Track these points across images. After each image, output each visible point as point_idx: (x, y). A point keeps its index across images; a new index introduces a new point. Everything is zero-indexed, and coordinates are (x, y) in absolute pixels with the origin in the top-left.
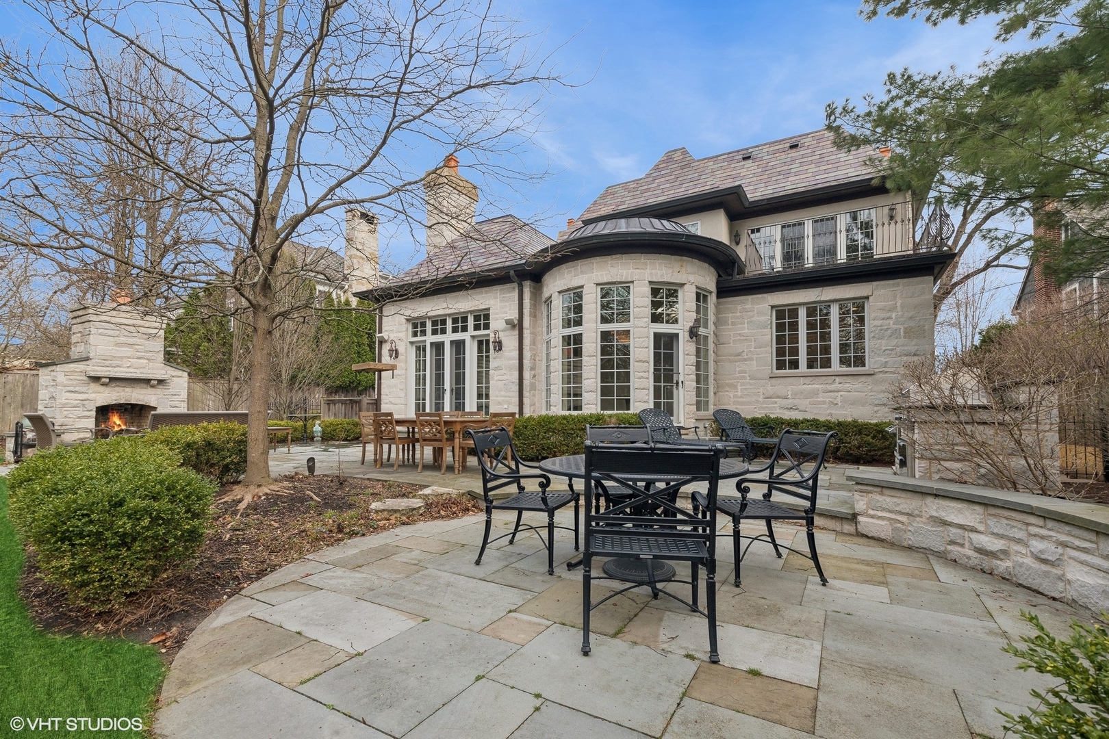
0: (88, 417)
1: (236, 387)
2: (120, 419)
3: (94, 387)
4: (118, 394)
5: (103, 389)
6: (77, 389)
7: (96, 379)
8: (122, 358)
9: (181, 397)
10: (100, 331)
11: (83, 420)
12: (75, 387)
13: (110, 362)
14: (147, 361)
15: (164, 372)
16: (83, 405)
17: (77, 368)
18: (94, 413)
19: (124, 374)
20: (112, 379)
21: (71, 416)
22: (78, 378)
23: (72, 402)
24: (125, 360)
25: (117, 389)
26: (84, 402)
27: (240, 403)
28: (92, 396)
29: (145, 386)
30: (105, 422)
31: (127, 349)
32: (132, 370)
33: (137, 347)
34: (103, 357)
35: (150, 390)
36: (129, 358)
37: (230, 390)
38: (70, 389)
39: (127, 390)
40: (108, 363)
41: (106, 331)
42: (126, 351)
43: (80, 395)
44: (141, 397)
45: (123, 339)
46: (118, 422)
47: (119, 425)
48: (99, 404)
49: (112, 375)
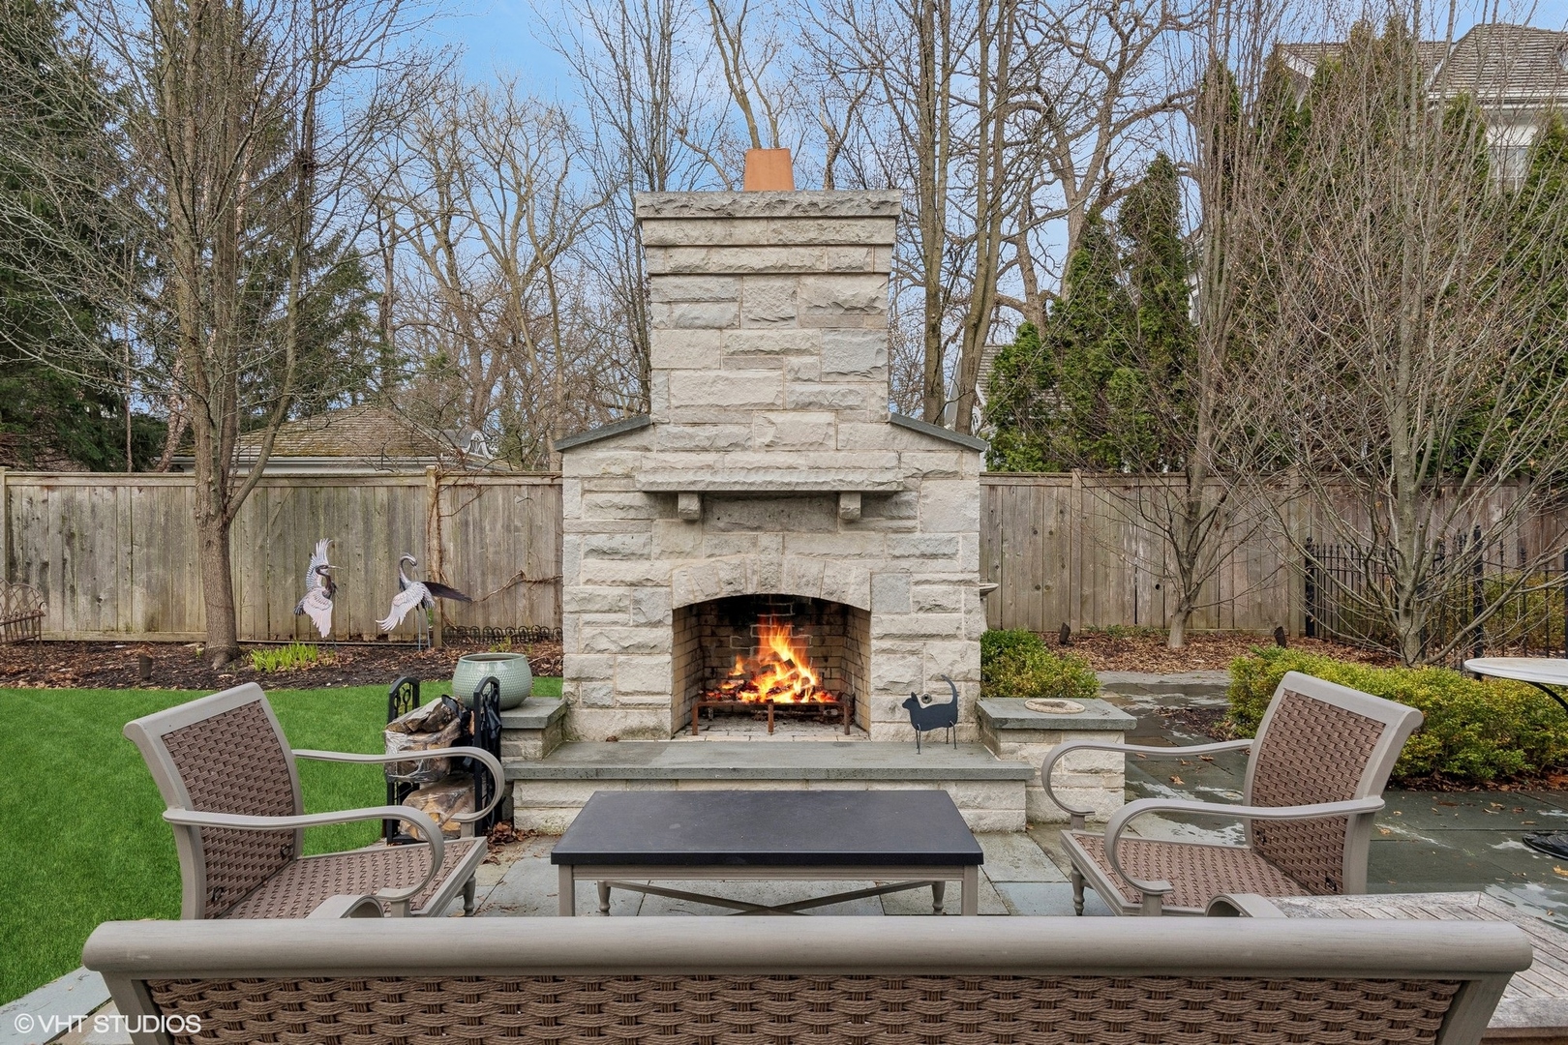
0: (652, 649)
1: (1210, 496)
2: (792, 642)
3: (667, 533)
4: (735, 560)
5: (687, 538)
6: (617, 542)
7: (665, 499)
8: (748, 409)
9: (957, 564)
10: (680, 310)
11: (637, 659)
12: (612, 534)
13: (710, 430)
14: (827, 417)
15: (890, 459)
16: (637, 602)
17: (615, 462)
18: (665, 634)
19: (740, 477)
20: (710, 500)
21: (603, 644)
22: (617, 499)
23: (604, 590)
24: (758, 418)
25: (735, 537)
26: (642, 593)
27: (1225, 549)
28: (660, 568)
29: (818, 518)
30: (745, 653)
31: (763, 373)
32: (780, 458)
33: (794, 361)
34: (689, 415)
35: (845, 540)
36: (771, 407)
37: (1193, 508)
38: (600, 541)
39: (766, 539)
40: (703, 434)
41: (696, 310)
42: (760, 383)
43: (624, 565)
44: (813, 568)
45: (750, 336)
46: (786, 654)
47: (790, 664)
48: (683, 597)
49: (707, 481)
